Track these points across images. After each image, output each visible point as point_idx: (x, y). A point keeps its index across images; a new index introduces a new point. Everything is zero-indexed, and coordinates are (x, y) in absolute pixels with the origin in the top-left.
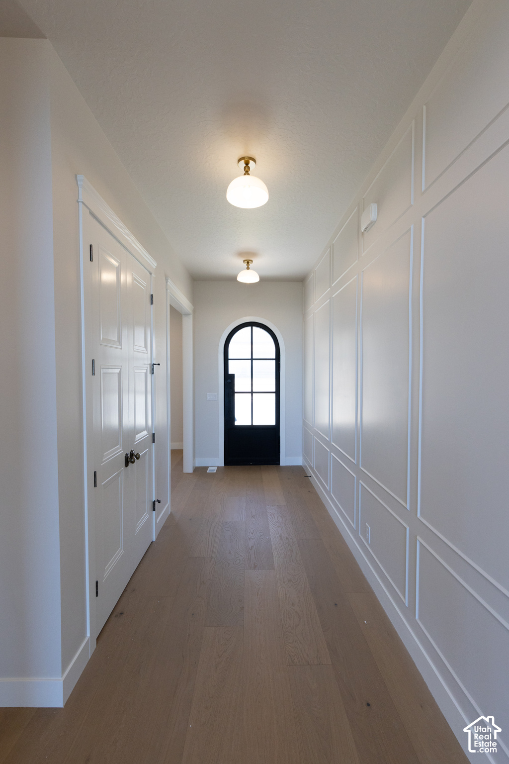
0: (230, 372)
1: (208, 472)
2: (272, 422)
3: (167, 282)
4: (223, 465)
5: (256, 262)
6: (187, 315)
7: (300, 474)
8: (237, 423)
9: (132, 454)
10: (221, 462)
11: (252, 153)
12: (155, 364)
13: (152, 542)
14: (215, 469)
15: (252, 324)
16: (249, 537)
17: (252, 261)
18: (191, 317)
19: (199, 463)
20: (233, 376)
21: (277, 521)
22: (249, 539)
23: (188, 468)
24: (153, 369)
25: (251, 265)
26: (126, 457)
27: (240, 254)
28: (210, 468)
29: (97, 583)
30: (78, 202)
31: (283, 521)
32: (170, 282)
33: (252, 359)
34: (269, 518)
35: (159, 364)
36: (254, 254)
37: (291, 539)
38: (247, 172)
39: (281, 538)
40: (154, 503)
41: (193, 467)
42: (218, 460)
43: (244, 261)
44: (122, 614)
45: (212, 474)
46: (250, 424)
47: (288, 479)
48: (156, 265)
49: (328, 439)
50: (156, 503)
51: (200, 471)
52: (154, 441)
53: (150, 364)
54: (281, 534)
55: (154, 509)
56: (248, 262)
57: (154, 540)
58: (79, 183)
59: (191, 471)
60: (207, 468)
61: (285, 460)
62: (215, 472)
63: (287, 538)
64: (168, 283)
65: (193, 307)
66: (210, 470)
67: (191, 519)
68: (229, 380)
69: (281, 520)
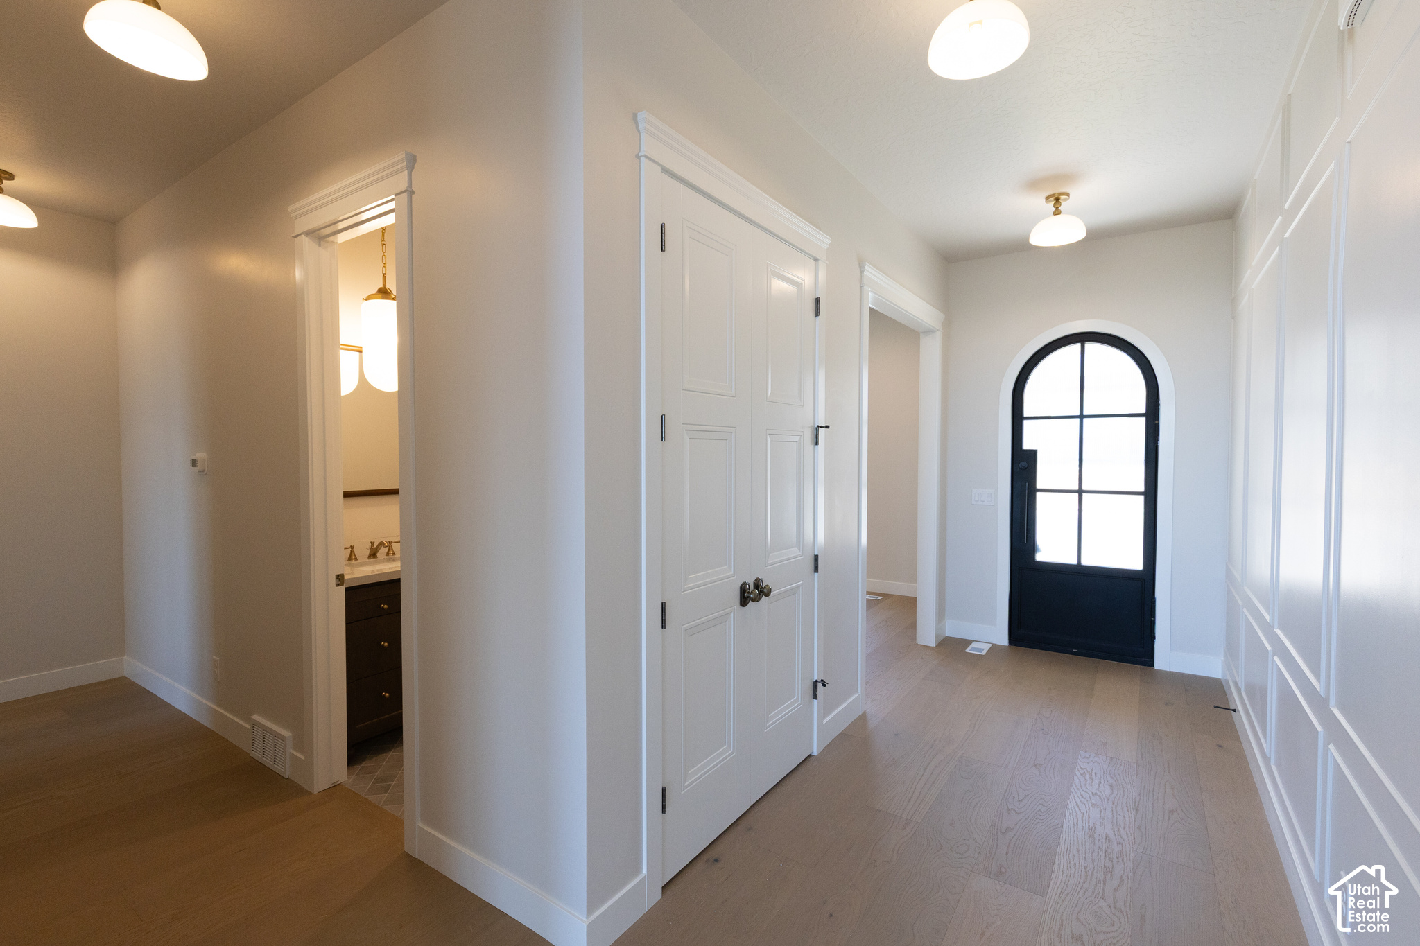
0: (1027, 445)
1: (967, 651)
2: (1135, 562)
3: (862, 272)
4: (1006, 643)
5: (1078, 195)
6: (929, 332)
8: (1039, 557)
9: (757, 585)
10: (1001, 635)
12: (821, 427)
13: (810, 756)
14: (986, 647)
15: (1082, 338)
16: (1010, 807)
17: (1067, 194)
18: (938, 336)
19: (953, 629)
20: (1033, 454)
21: (1094, 791)
22: (1009, 810)
23: (927, 635)
24: (817, 437)
25: (1064, 206)
26: (741, 588)
27: (1034, 184)
28: (974, 645)
29: (664, 790)
30: (638, 157)
31: (1112, 798)
32: (870, 271)
33: (1081, 416)
34: (1076, 780)
35: (827, 427)
36: (1069, 177)
37: (1118, 843)
39: (1091, 833)
40: (815, 684)
41: (937, 636)
42: (995, 630)
43: (1047, 198)
44: (716, 861)
45: (976, 657)
46: (1075, 562)
47: (1166, 704)
48: (829, 242)
49: (1267, 617)
50: (820, 685)
51: (952, 647)
52: (816, 570)
53: (811, 426)
54: (1095, 824)
55: (815, 697)
56: (1057, 200)
57: (815, 753)
58: (640, 126)
59: (931, 642)
60: (969, 642)
61: (1167, 656)
62: (983, 653)
63: (1107, 837)
64: (865, 272)
65: (944, 316)
66: (973, 649)
67: (896, 735)
68: (1023, 463)
69: (1108, 792)
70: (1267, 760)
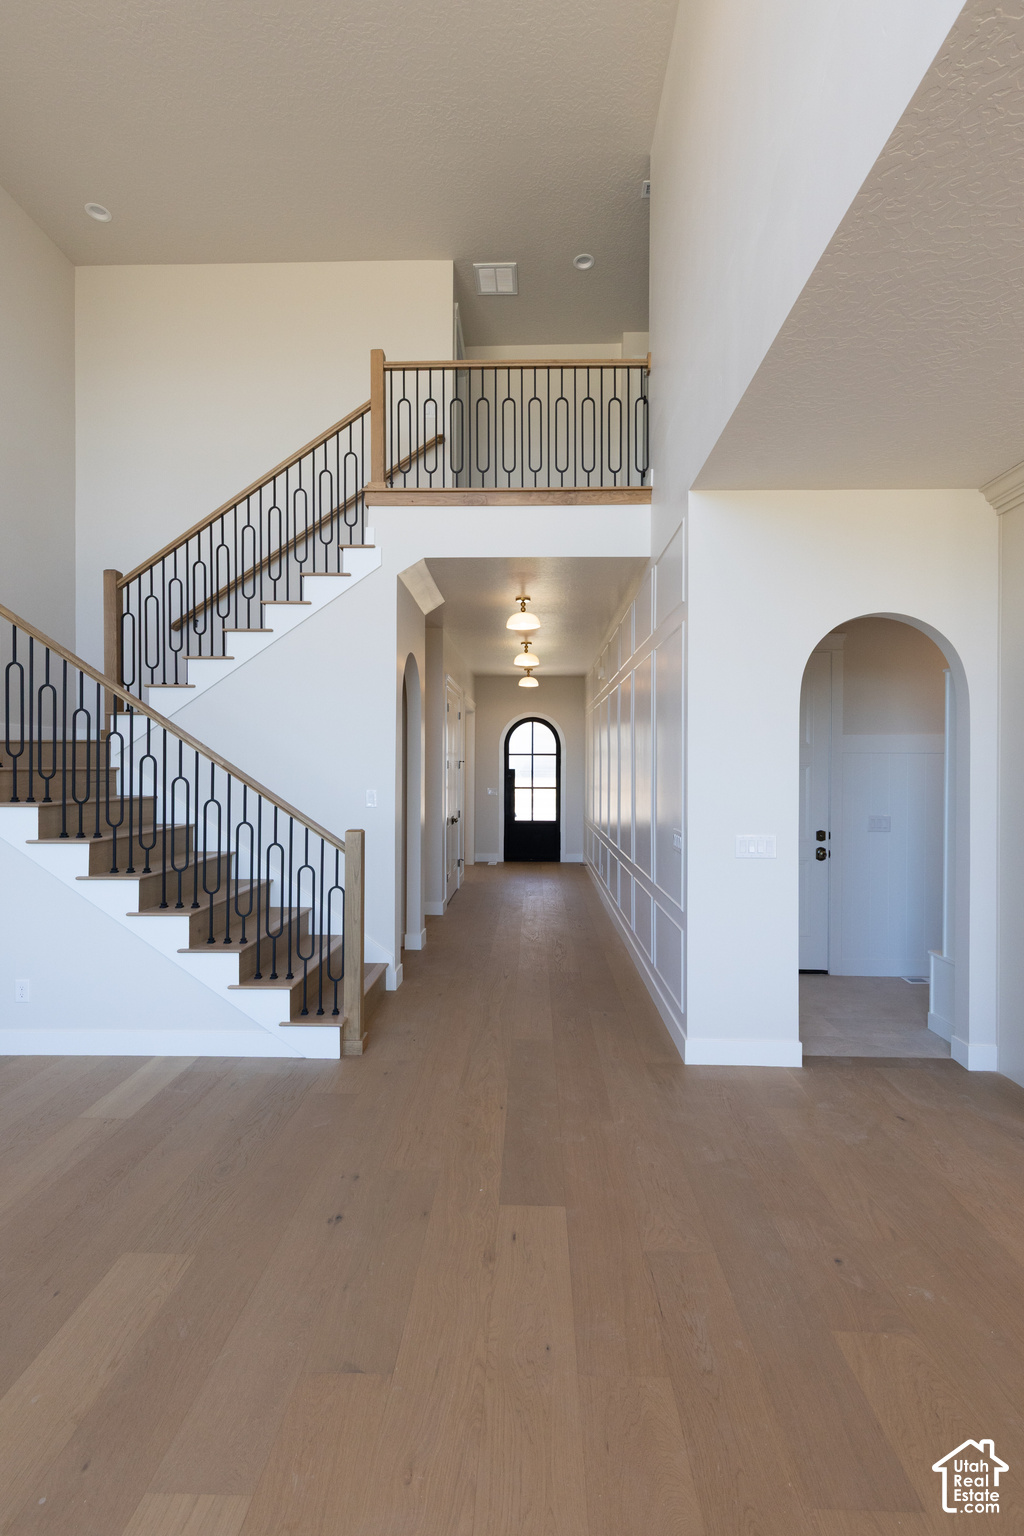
0: (511, 767)
1: (488, 866)
2: (553, 818)
4: (503, 860)
5: (536, 669)
6: (469, 712)
7: (579, 868)
8: (516, 819)
10: (501, 859)
11: (529, 641)
14: (496, 863)
15: (533, 719)
18: (474, 715)
19: (480, 857)
20: (513, 772)
23: (470, 861)
25: (531, 672)
28: (490, 863)
33: (533, 755)
38: (526, 651)
41: (474, 860)
42: (498, 856)
45: (492, 866)
46: (530, 819)
50: (461, 861)
51: (482, 865)
55: (459, 866)
57: (458, 888)
59: (472, 863)
60: (487, 862)
61: (565, 857)
62: (495, 866)
65: (475, 705)
68: (510, 775)
70: (598, 877)
